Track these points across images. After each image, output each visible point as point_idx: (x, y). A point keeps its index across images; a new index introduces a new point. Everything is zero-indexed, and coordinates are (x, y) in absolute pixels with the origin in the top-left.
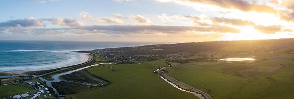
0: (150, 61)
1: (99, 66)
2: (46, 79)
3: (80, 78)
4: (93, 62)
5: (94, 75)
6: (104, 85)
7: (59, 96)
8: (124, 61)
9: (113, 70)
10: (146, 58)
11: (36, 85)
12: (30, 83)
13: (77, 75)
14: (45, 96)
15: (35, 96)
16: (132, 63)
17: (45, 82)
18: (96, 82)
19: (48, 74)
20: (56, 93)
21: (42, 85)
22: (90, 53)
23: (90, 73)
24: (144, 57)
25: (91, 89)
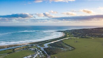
0: (100, 37)
1: (69, 39)
2: (40, 46)
3: (58, 45)
4: (65, 37)
5: (66, 44)
6: (71, 50)
7: (48, 55)
8: (83, 36)
9: (77, 42)
10: (98, 35)
11: (35, 50)
12: (32, 49)
13: (57, 44)
14: (40, 56)
15: (35, 56)
16: (88, 38)
17: (40, 48)
18: (67, 48)
19: (41, 43)
20: (46, 53)
21: (38, 50)
22: (64, 32)
23: (64, 43)
24: (96, 35)
25: (64, 52)
